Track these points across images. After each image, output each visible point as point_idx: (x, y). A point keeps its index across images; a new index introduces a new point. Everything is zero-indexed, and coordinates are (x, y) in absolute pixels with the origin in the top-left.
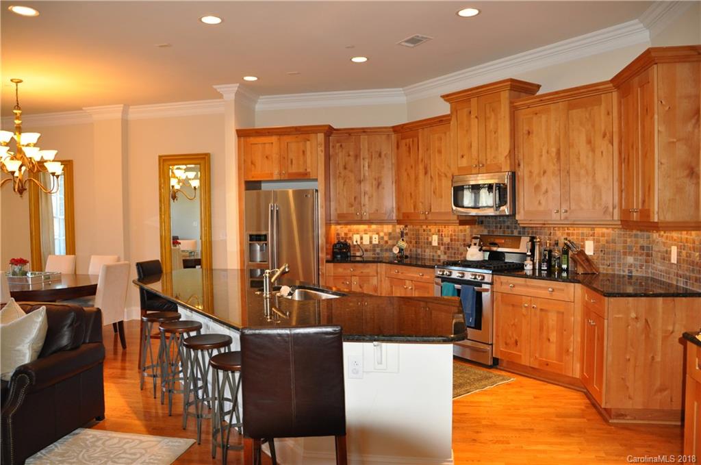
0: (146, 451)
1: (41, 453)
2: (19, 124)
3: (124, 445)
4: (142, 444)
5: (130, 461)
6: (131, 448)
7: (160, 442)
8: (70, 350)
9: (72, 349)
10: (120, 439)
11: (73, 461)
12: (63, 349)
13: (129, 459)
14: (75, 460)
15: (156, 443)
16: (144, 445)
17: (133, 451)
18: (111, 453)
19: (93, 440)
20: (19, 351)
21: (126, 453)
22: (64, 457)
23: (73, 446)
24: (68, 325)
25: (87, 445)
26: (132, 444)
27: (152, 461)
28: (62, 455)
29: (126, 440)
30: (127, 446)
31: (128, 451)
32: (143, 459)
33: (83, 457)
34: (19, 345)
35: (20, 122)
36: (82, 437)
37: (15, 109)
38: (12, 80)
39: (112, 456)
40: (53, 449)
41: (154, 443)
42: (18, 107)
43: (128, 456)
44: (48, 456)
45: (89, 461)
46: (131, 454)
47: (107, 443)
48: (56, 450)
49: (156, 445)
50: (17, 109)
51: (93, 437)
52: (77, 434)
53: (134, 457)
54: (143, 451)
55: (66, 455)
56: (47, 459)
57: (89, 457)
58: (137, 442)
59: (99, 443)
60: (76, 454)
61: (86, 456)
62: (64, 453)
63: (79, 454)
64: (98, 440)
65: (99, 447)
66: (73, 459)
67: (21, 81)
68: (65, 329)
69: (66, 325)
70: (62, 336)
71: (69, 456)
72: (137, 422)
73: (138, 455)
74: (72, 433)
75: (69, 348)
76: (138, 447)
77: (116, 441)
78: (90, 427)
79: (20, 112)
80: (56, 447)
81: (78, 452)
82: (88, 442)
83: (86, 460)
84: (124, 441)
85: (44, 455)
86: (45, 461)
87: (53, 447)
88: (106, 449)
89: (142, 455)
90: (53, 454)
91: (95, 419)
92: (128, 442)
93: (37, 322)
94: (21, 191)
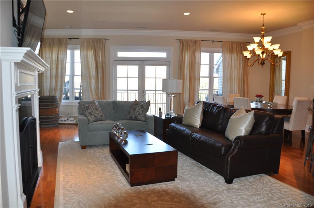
0: (292, 196)
1: (243, 179)
2: (263, 34)
3: (281, 189)
4: (291, 192)
5: (281, 197)
6: (284, 192)
7: (302, 194)
8: (263, 134)
9: (265, 134)
10: (281, 185)
11: (254, 187)
12: (261, 133)
13: (281, 196)
14: (255, 187)
15: (300, 194)
16: (292, 193)
17: (284, 193)
18: (273, 190)
19: (268, 181)
20: (239, 129)
21: (281, 193)
22: (251, 184)
23: (257, 181)
24: (265, 122)
25: (264, 182)
26: (286, 190)
27: (292, 202)
28: (251, 183)
29: (284, 187)
30: (283, 190)
31: (282, 193)
32: (288, 199)
33: (259, 187)
34: (240, 127)
35: (264, 32)
36: (264, 178)
37: (262, 27)
38: (261, 14)
39: (273, 192)
40: (248, 179)
41: (298, 194)
42: (263, 26)
43: (281, 195)
44: (245, 181)
45: (261, 190)
46: (283, 194)
47: (274, 185)
48: (249, 180)
49: (299, 195)
50: (263, 27)
51: (268, 180)
52: (262, 176)
53: (283, 196)
54: (290, 196)
55: (253, 183)
56: (244, 182)
57: (262, 188)
58: (289, 190)
59: (270, 184)
60: (257, 185)
61: (261, 187)
62: (252, 182)
63: (258, 185)
64: (270, 182)
65: (269, 185)
66: (255, 186)
67: (265, 14)
68: (264, 123)
69: (264, 122)
70: (261, 127)
71: (253, 184)
72: (295, 181)
73: (286, 197)
74: (259, 175)
75: (263, 133)
76: (288, 192)
77: (279, 185)
78: (269, 175)
79: (264, 28)
80: (250, 178)
81: (258, 184)
82: (265, 181)
83: (260, 189)
84: (282, 187)
85: (244, 180)
86: (243, 183)
87: (249, 178)
88: (272, 187)
89: (289, 197)
90: (247, 181)
91: (273, 172)
92: (284, 188)
93: (249, 118)
94: (263, 64)
